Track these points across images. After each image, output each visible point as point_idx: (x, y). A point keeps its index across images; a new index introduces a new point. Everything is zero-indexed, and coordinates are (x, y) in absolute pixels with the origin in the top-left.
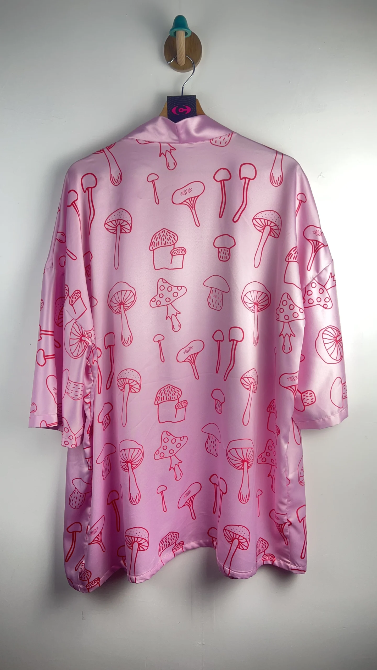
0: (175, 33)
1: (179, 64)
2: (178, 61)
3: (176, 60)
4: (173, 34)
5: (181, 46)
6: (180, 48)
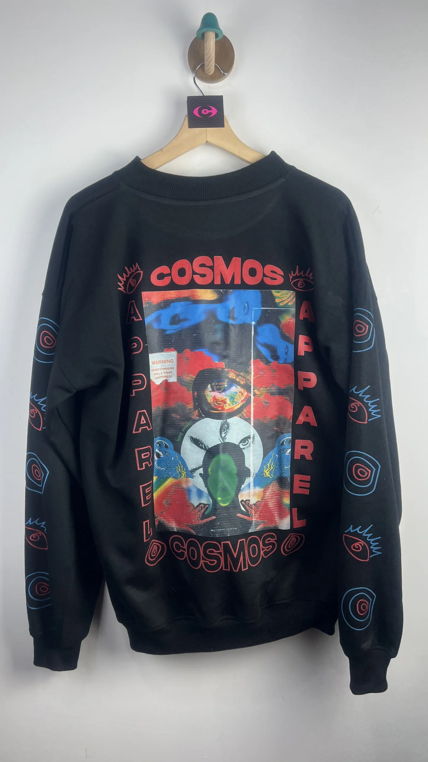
0: (203, 35)
2: (206, 69)
3: (203, 67)
4: (200, 36)
5: (210, 50)
6: (208, 53)
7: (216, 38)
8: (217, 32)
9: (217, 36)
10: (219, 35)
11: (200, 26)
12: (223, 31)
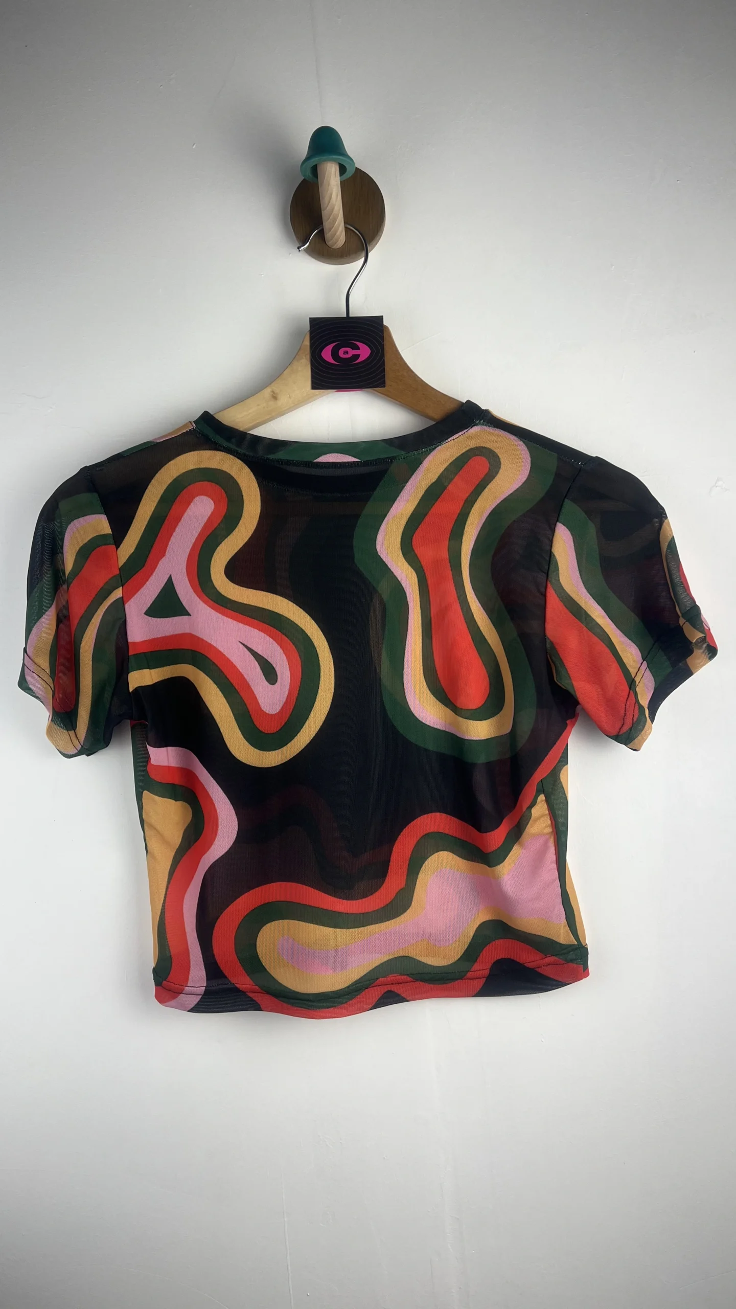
0: (315, 170)
1: (329, 243)
2: (328, 235)
3: (321, 234)
4: (309, 173)
5: (330, 198)
6: (328, 204)
7: (340, 176)
8: (340, 162)
9: (342, 169)
10: (347, 166)
11: (308, 153)
12: (355, 161)
